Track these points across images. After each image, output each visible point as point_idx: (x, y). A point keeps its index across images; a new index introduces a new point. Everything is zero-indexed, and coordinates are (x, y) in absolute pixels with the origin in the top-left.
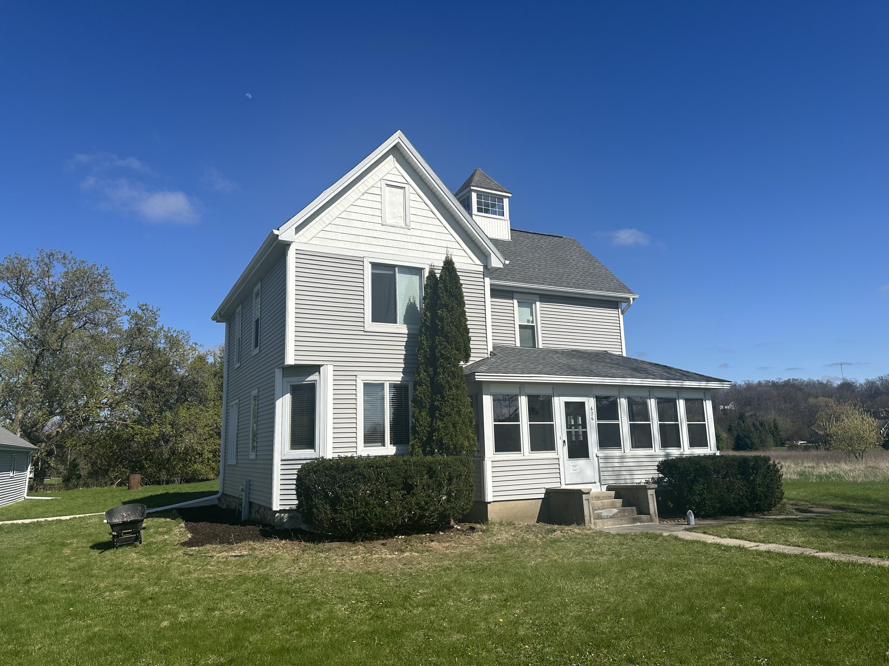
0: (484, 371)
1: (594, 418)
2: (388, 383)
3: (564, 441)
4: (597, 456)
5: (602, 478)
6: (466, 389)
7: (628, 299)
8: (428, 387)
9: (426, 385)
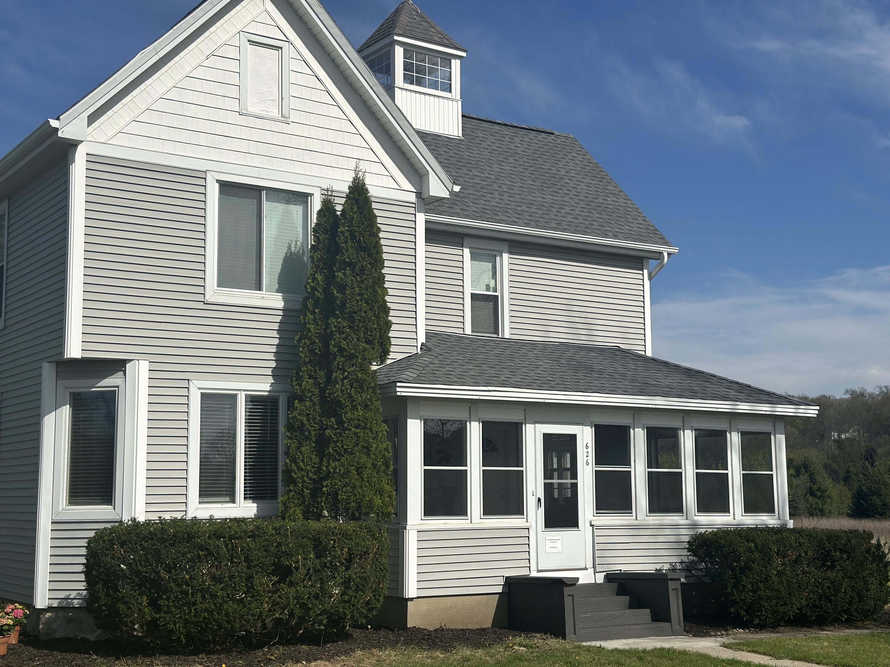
0: (411, 379)
1: (590, 461)
2: (244, 393)
3: (539, 500)
4: (591, 525)
5: (598, 561)
6: (381, 409)
7: (661, 253)
8: (314, 404)
9: (311, 401)
